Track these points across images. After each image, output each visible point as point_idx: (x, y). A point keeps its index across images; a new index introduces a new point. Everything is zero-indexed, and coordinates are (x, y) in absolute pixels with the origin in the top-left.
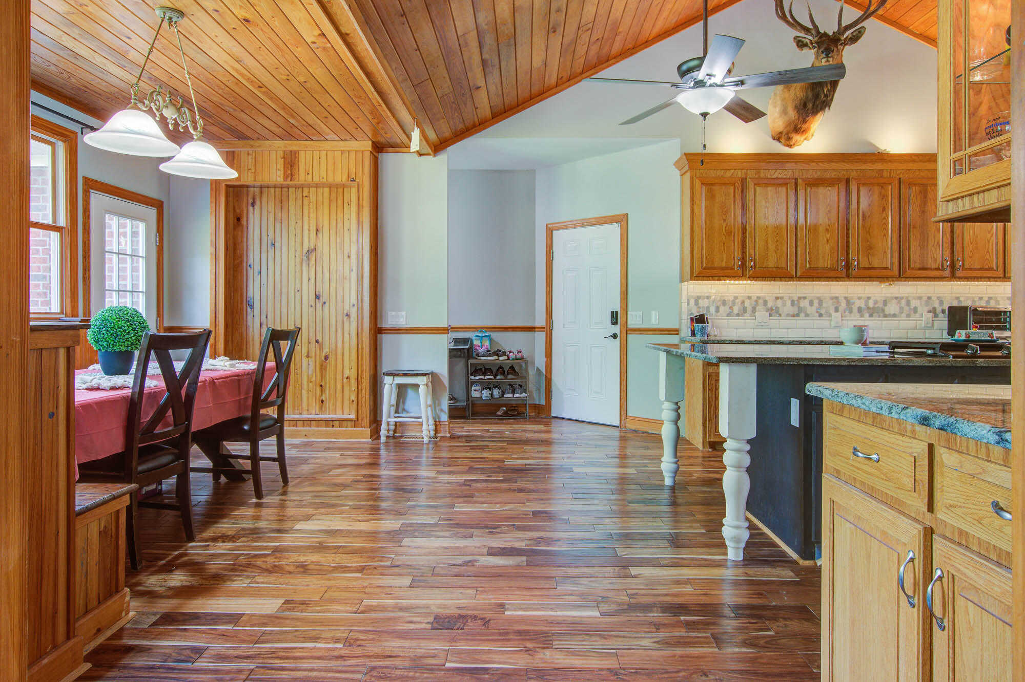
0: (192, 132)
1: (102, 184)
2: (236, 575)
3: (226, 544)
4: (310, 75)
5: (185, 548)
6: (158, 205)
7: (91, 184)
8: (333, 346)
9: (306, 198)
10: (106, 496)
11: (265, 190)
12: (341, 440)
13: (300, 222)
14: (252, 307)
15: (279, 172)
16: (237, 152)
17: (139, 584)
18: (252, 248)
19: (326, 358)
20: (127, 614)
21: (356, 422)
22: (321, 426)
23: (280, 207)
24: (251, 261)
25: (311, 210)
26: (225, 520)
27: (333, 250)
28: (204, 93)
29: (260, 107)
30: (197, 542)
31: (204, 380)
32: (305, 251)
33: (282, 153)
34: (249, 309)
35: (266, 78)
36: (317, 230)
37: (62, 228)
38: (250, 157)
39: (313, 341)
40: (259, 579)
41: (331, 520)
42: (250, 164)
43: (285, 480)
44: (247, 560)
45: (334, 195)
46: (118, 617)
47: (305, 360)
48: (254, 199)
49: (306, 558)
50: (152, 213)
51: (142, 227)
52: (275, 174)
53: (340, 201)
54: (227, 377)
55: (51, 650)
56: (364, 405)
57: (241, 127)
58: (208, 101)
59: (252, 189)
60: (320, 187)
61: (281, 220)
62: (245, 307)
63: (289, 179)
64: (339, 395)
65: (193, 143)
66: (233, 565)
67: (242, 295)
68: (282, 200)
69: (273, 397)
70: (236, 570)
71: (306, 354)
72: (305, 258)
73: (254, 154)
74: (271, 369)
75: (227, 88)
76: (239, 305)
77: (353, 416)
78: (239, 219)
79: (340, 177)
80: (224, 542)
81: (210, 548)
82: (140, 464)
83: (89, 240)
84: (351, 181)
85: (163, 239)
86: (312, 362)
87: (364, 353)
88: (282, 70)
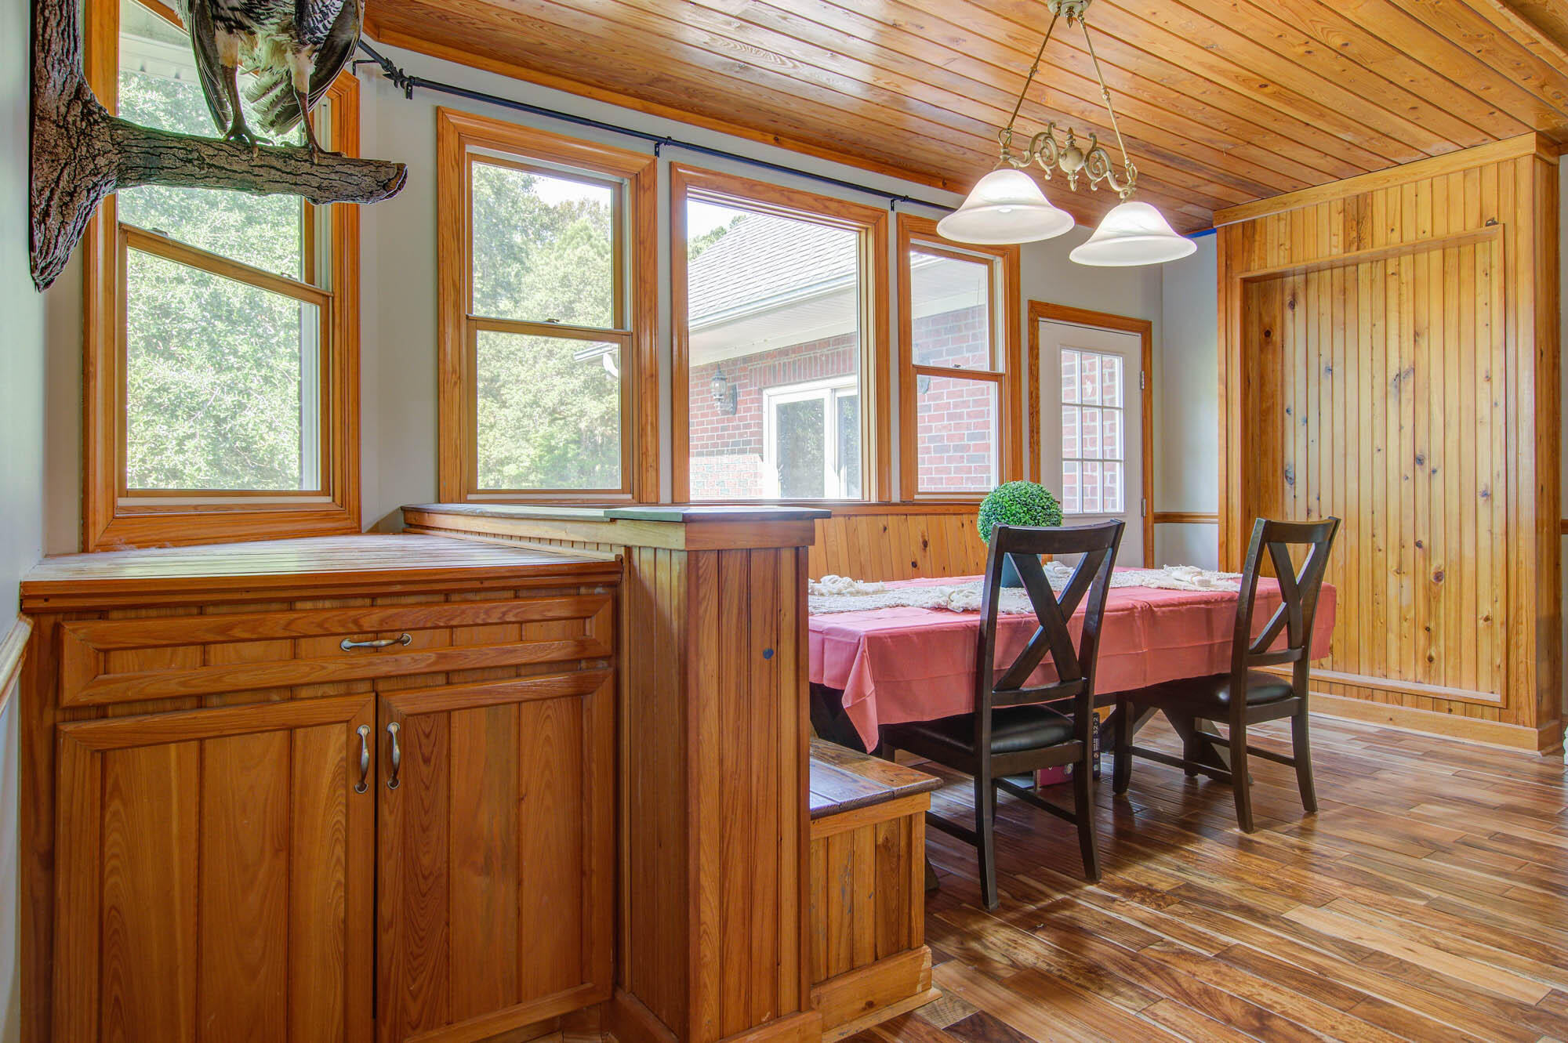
0: (1115, 188)
1: (1055, 307)
2: (1129, 983)
3: (1144, 907)
4: (1350, 26)
5: (1077, 890)
6: (1144, 329)
7: (1041, 310)
8: (1453, 555)
9: (1394, 277)
10: (884, 789)
11: (1314, 276)
12: (1466, 741)
13: (1380, 324)
14: (1293, 481)
15: (1334, 239)
16: (1259, 221)
17: (978, 937)
18: (1292, 380)
19: (1439, 577)
20: (926, 989)
21: (1505, 710)
22: (1423, 707)
23: (1342, 301)
24: (1289, 402)
25: (1404, 297)
26: (1167, 858)
27: (1452, 369)
28: (1176, 129)
29: (1275, 126)
30: (1100, 887)
31: (1130, 606)
32: (1393, 372)
33: (1340, 203)
34: (1287, 486)
35: (1268, 65)
36: (1416, 334)
37: (1001, 375)
38: (1282, 223)
39: (1410, 543)
40: (1164, 1010)
41: (1371, 923)
42: (1282, 235)
43: (1310, 806)
44: (1161, 956)
45: (1452, 261)
46: (908, 992)
47: (1393, 579)
48: (1294, 295)
49: (1276, 997)
50: (1134, 341)
51: (1118, 362)
52: (1329, 244)
53: (1466, 273)
54: (1182, 604)
55: (769, 1020)
56: (1522, 678)
57: (1259, 175)
58: (1185, 142)
59: (1291, 278)
60: (1421, 252)
61: (1345, 324)
62: (1280, 480)
63: (1354, 247)
64: (1468, 652)
65: (1121, 205)
66: (1134, 957)
67: (1274, 461)
68: (1345, 289)
69: (1280, 645)
70: (1130, 970)
71: (1395, 568)
72: (1392, 389)
73: (1289, 217)
74: (1269, 596)
75: (1208, 108)
76: (1270, 479)
77: (1497, 698)
78: (1268, 334)
79: (1461, 221)
80: (1142, 901)
81: (1115, 905)
82: (994, 739)
83: (1038, 389)
84: (1487, 225)
85: (1151, 380)
86: (1407, 582)
87: (1522, 571)
88: (1291, 36)
